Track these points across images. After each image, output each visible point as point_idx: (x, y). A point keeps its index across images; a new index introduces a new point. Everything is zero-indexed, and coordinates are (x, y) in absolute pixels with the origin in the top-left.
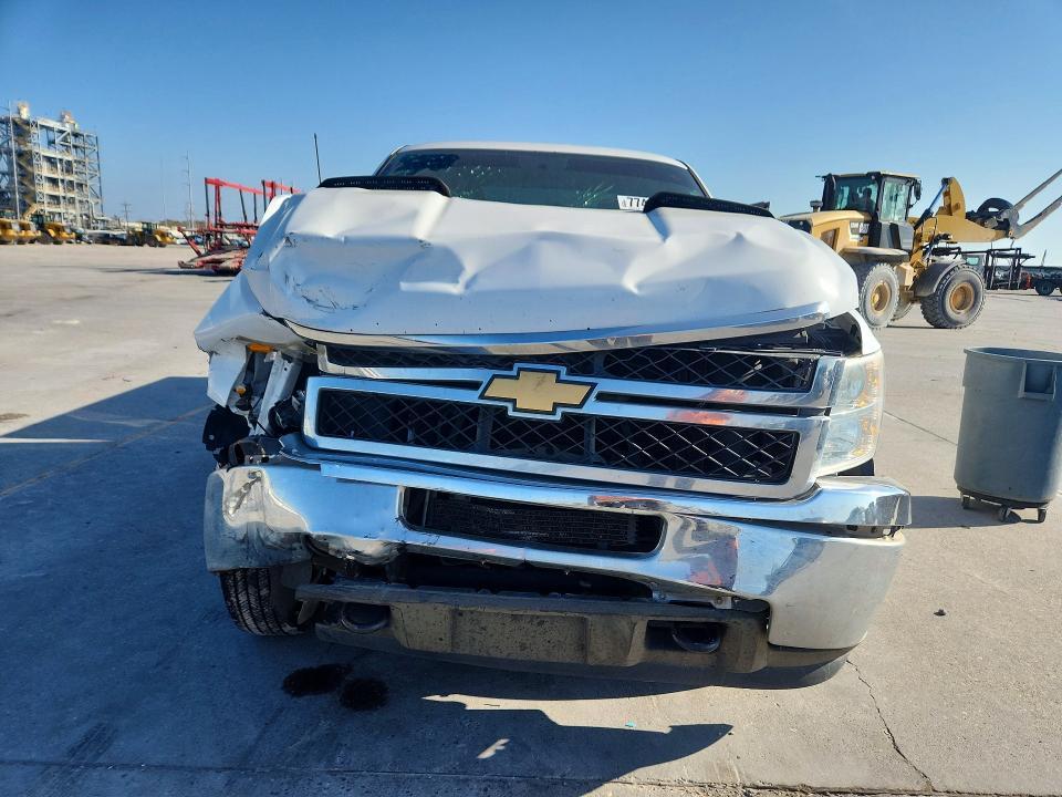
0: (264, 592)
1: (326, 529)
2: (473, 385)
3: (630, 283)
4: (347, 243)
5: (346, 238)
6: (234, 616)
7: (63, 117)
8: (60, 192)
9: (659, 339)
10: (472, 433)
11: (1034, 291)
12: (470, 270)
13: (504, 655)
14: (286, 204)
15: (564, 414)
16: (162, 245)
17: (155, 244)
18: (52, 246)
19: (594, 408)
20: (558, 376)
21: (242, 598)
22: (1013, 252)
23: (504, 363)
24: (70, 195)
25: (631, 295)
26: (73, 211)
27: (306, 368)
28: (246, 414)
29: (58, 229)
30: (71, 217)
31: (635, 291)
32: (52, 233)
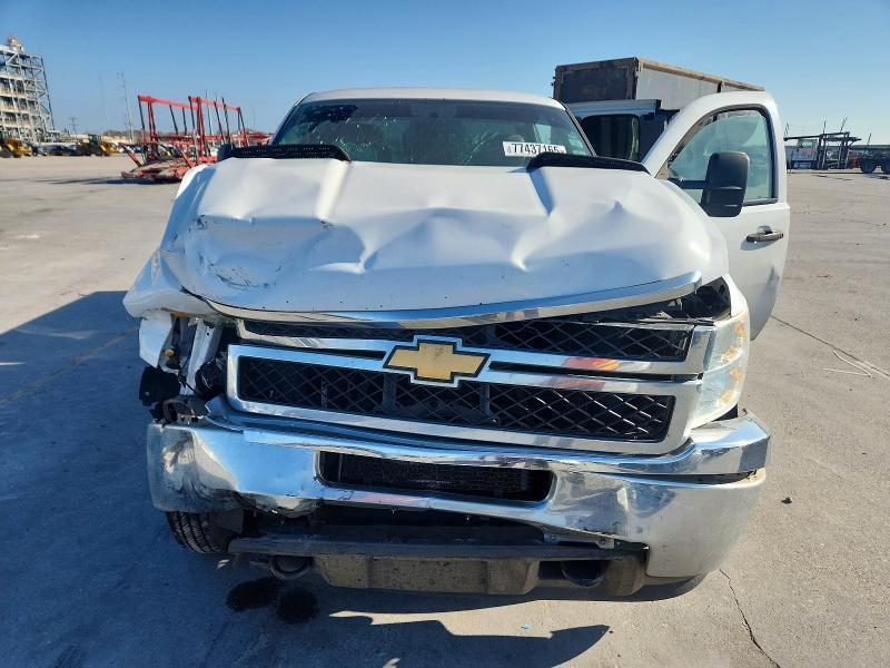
0: (205, 524)
1: (252, 489)
2: (377, 355)
3: (518, 260)
4: (255, 225)
5: (254, 220)
6: (181, 542)
7: (10, 41)
8: (14, 109)
9: (544, 312)
10: (379, 398)
11: (859, 170)
12: (370, 248)
13: (416, 589)
14: (198, 178)
15: (461, 381)
16: (107, 155)
17: (100, 153)
18: (12, 160)
19: (488, 376)
20: (454, 348)
21: (186, 530)
22: (842, 136)
23: (404, 335)
24: (23, 112)
25: (518, 270)
26: (28, 126)
27: (227, 334)
28: (176, 372)
29: (16, 144)
30: (27, 132)
31: (523, 267)
32: (12, 148)
